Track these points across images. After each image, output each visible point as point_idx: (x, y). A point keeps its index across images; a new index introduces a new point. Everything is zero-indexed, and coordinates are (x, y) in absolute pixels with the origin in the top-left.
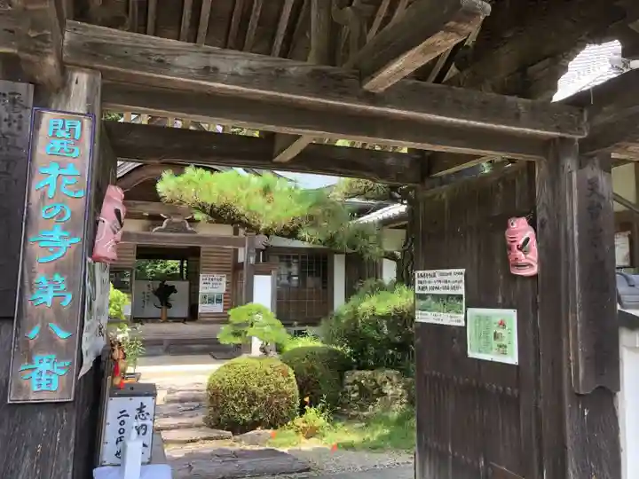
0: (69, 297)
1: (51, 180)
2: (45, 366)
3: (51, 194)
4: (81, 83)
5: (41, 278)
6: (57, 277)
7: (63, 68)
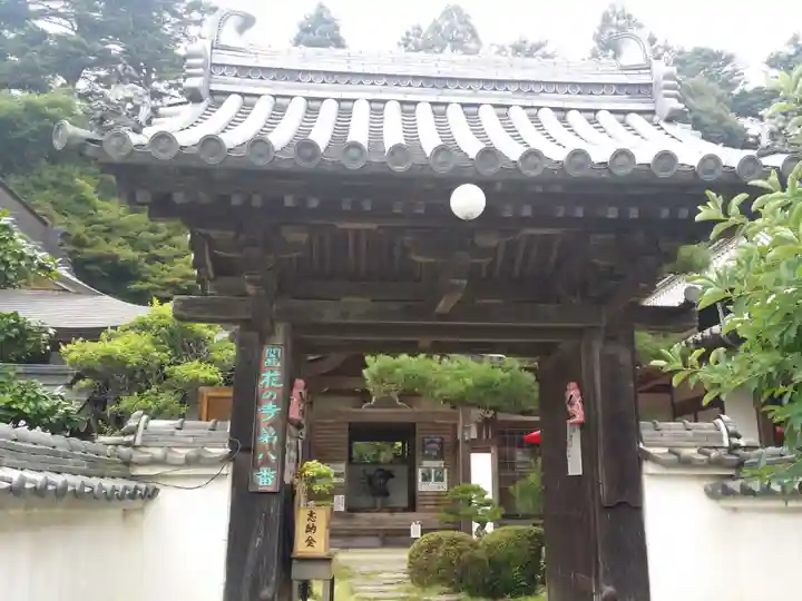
0: (276, 439)
1: (267, 380)
2: (265, 474)
3: (267, 386)
4: (280, 329)
5: (263, 430)
6: (271, 429)
7: (272, 322)
